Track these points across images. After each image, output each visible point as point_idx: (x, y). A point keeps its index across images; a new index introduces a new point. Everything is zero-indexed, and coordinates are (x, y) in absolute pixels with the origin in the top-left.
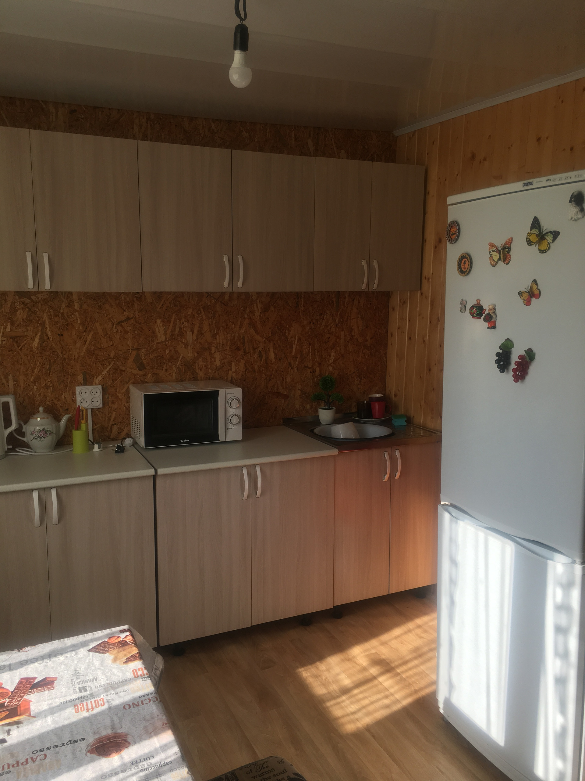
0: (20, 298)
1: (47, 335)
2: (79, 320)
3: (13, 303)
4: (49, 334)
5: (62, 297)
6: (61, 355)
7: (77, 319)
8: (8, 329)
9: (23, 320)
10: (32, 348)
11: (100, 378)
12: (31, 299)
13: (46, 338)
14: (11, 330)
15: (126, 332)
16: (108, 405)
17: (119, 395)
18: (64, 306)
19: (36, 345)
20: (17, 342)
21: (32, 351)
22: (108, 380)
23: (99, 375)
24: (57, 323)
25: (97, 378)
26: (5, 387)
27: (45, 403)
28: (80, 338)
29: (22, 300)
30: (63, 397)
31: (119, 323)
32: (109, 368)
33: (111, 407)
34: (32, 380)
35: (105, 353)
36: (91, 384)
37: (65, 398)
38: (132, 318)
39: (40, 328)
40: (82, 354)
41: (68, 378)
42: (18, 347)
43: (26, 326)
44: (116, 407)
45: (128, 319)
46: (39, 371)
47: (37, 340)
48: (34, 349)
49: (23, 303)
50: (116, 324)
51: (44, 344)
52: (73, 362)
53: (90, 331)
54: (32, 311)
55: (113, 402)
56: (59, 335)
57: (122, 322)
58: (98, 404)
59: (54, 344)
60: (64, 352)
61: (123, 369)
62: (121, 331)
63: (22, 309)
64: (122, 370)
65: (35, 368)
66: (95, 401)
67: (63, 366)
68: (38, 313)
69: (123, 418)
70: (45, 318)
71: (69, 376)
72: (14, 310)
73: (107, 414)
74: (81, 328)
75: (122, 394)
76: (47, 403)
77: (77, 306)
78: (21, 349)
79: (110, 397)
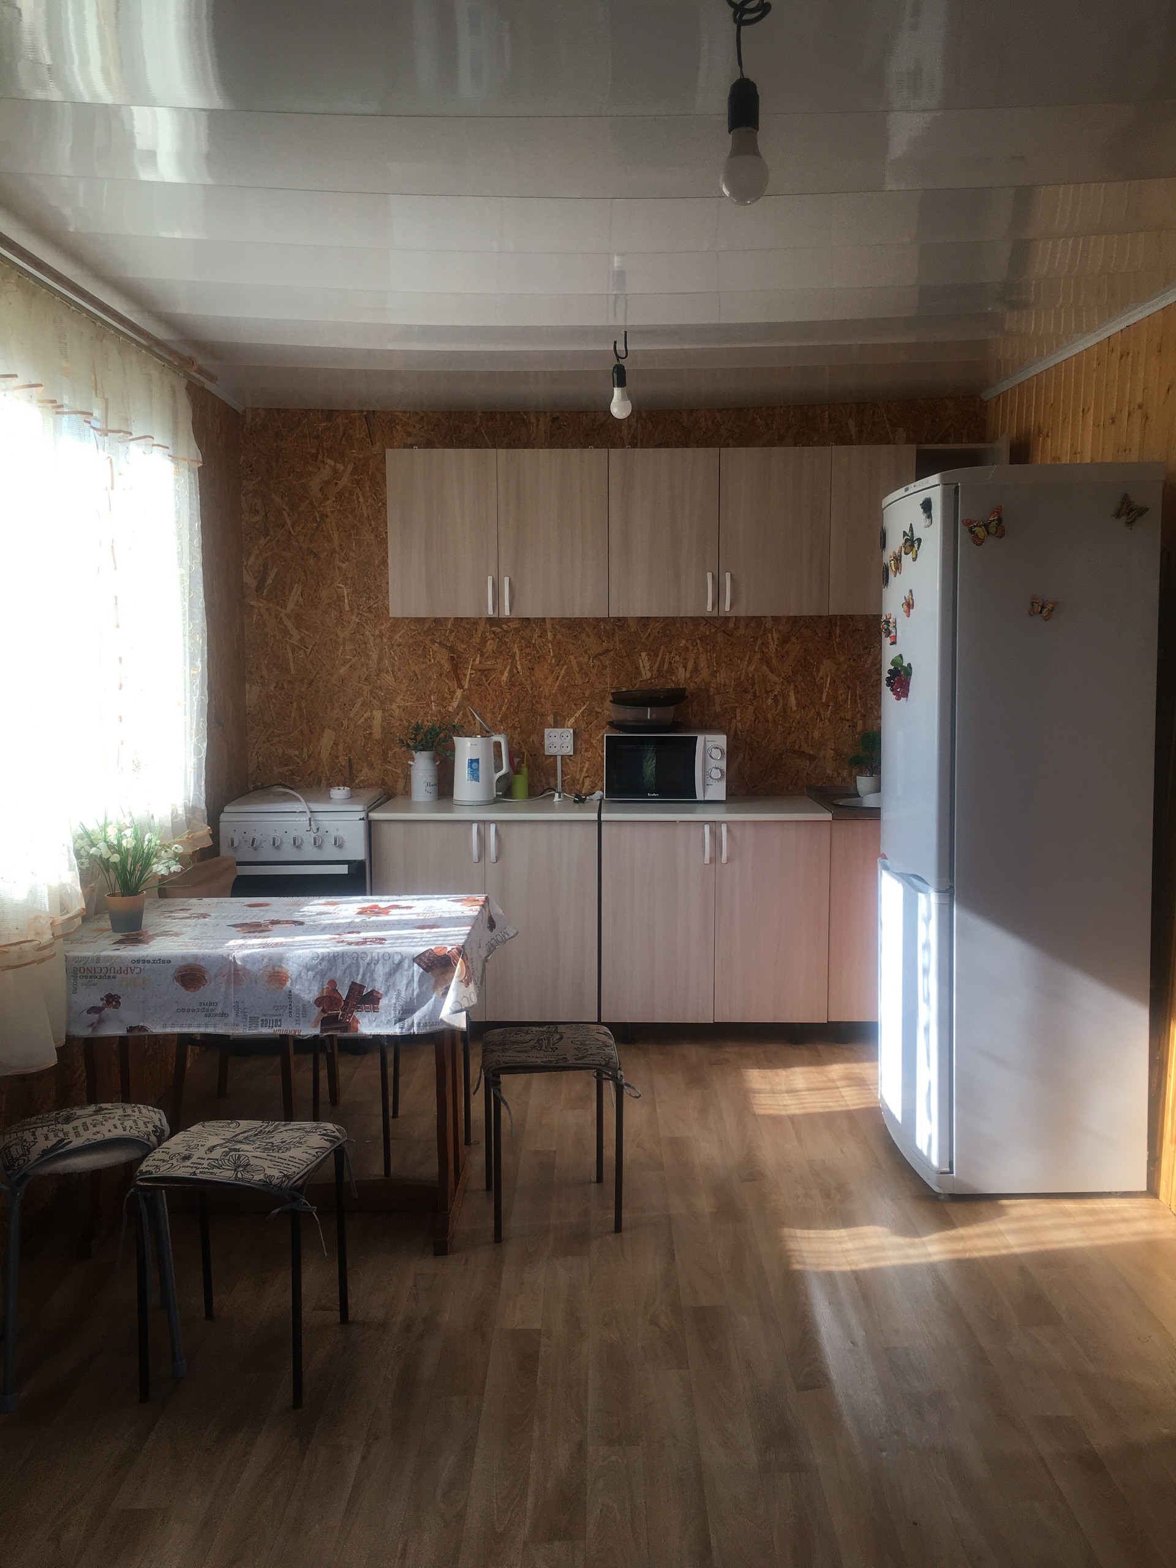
0: (491, 627)
1: (517, 668)
2: (551, 650)
3: (484, 632)
4: (519, 667)
5: (534, 625)
6: (531, 692)
7: (550, 651)
8: (477, 662)
9: (493, 651)
10: (500, 682)
11: (572, 720)
12: (502, 628)
13: (515, 671)
14: (480, 663)
15: (605, 667)
16: (581, 753)
17: (594, 742)
18: (536, 636)
19: (505, 680)
20: (486, 676)
21: (501, 686)
22: (581, 722)
23: (572, 717)
24: (528, 654)
25: (569, 720)
26: (471, 725)
27: (512, 746)
28: (552, 673)
29: (492, 629)
30: (531, 740)
31: (596, 656)
32: (582, 709)
33: (584, 756)
34: (499, 719)
35: (579, 691)
36: (563, 727)
37: (533, 741)
38: (612, 650)
39: (510, 661)
40: (554, 692)
41: (537, 719)
42: (487, 681)
43: (496, 658)
44: (589, 756)
45: (607, 651)
46: (507, 710)
47: (506, 674)
48: (502, 683)
49: (494, 633)
50: (593, 658)
51: (513, 679)
52: (543, 700)
53: (563, 665)
54: (502, 642)
55: (586, 750)
56: (529, 668)
57: (600, 654)
58: (569, 751)
59: (523, 679)
60: (534, 689)
61: (600, 710)
62: (598, 666)
63: (493, 639)
64: (597, 712)
65: (502, 706)
66: (565, 747)
67: (533, 705)
68: (508, 644)
69: (598, 770)
70: (516, 650)
71: (539, 717)
72: (484, 640)
73: (579, 764)
74: (553, 661)
75: (597, 740)
76: (514, 746)
77: (550, 636)
78: (489, 683)
79: (583, 744)
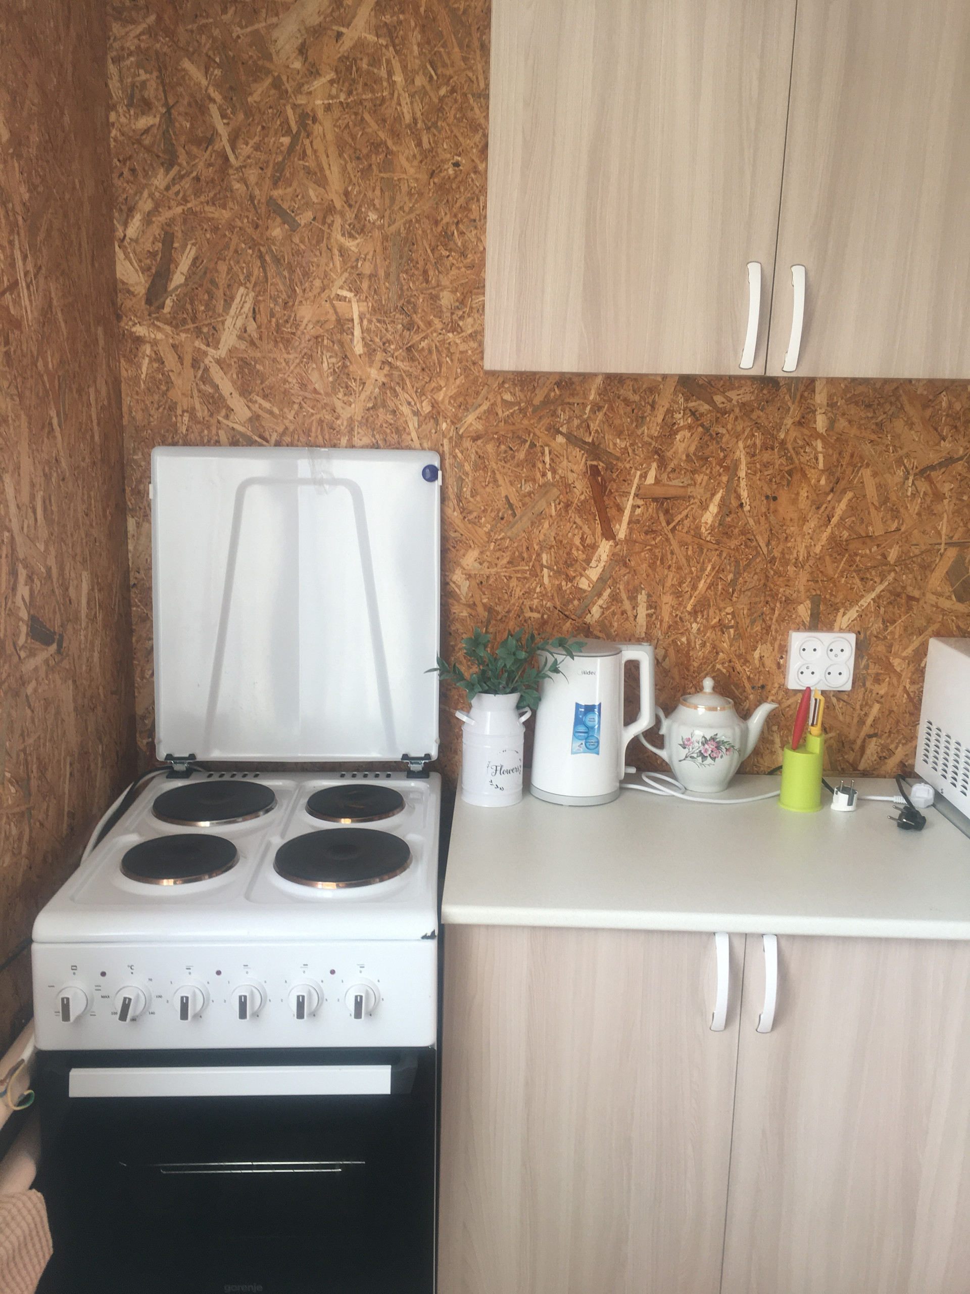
0: (686, 400)
1: (739, 497)
2: (821, 457)
3: (670, 412)
4: (744, 494)
5: (787, 397)
6: (765, 550)
7: (817, 459)
8: (650, 479)
9: (688, 456)
10: (698, 528)
11: (853, 613)
12: (711, 402)
13: (734, 503)
14: (657, 481)
15: (939, 497)
16: (864, 685)
17: (896, 662)
18: (789, 421)
19: (709, 522)
20: (667, 512)
21: (698, 535)
22: (872, 619)
23: (851, 606)
24: (766, 465)
25: (844, 614)
26: (627, 619)
27: (714, 666)
28: (818, 508)
29: (691, 405)
30: (757, 654)
31: (922, 472)
32: (881, 587)
33: (871, 691)
34: (689, 608)
35: (874, 549)
36: (829, 628)
37: (761, 658)
38: (961, 459)
39: (725, 479)
40: (818, 549)
41: (773, 610)
42: (668, 523)
43: (694, 472)
44: (882, 692)
45: (950, 461)
46: (709, 588)
47: (713, 508)
48: (703, 530)
49: (693, 414)
50: (915, 475)
51: (729, 519)
52: (791, 569)
53: (844, 491)
54: (711, 435)
55: (877, 680)
56: (767, 497)
57: (932, 468)
58: (843, 681)
59: (751, 521)
60: (773, 543)
61: (916, 594)
62: (925, 494)
63: (690, 427)
64: (911, 598)
65: (699, 578)
66: (835, 673)
67: (767, 577)
68: (724, 440)
69: (898, 722)
70: (741, 453)
71: (778, 605)
72: (669, 430)
73: (858, 707)
74: (823, 482)
75: (904, 659)
76: (718, 666)
77: (821, 423)
78: (673, 530)
79: (872, 666)
